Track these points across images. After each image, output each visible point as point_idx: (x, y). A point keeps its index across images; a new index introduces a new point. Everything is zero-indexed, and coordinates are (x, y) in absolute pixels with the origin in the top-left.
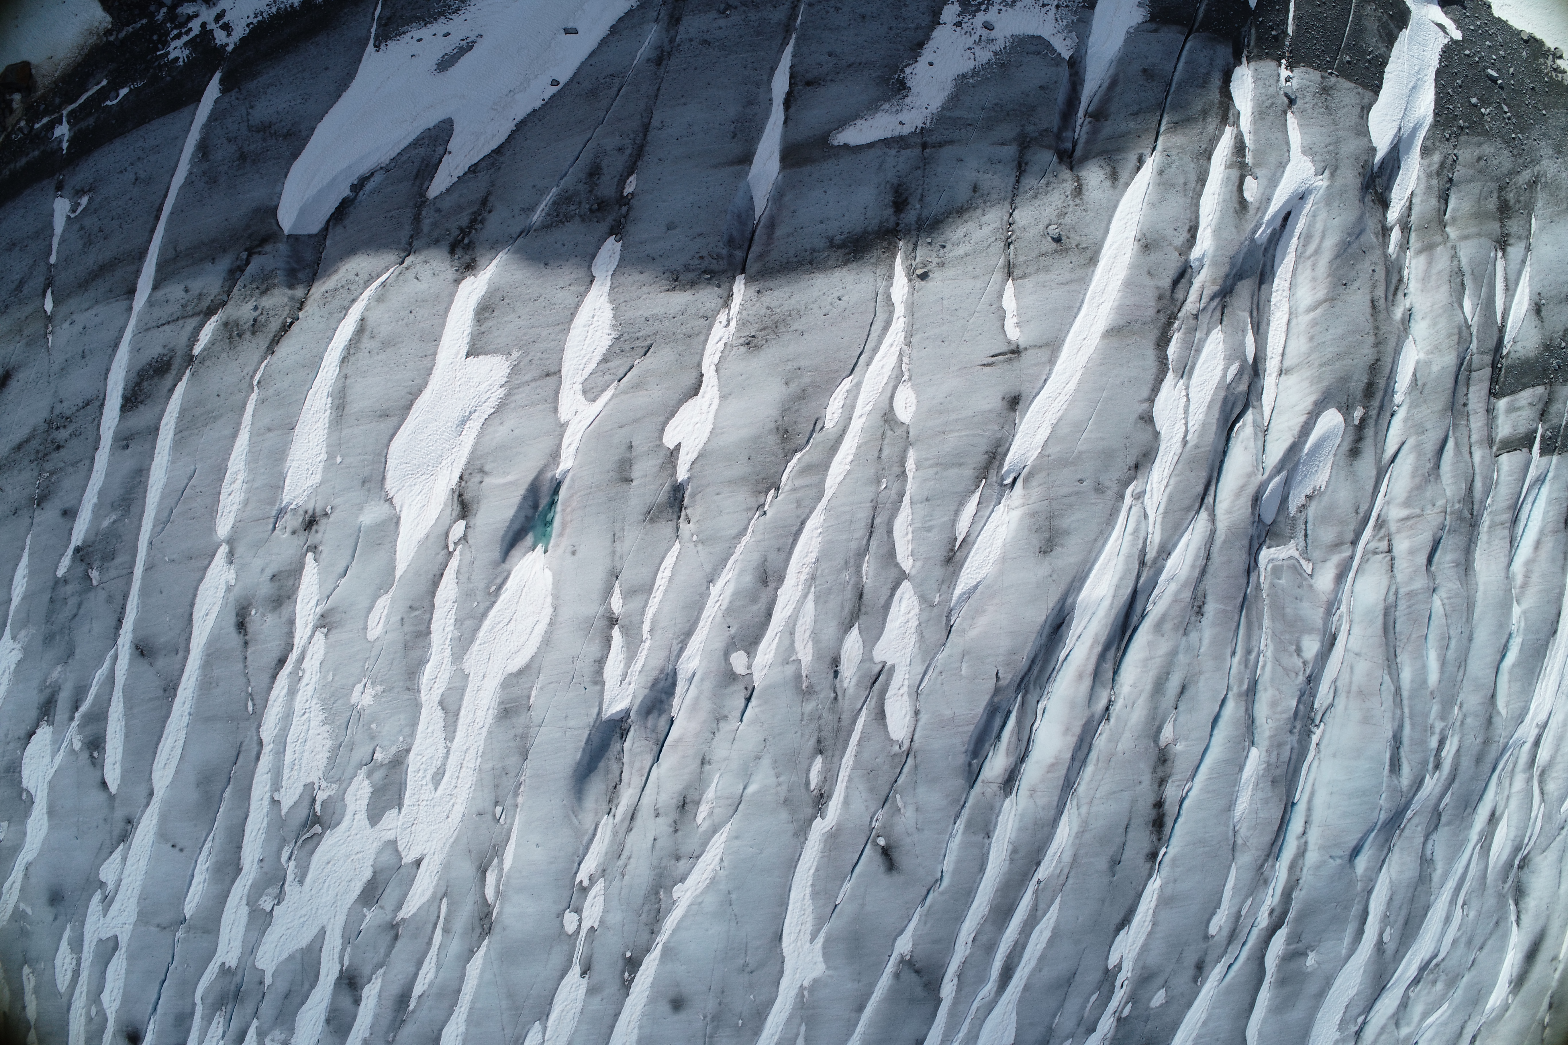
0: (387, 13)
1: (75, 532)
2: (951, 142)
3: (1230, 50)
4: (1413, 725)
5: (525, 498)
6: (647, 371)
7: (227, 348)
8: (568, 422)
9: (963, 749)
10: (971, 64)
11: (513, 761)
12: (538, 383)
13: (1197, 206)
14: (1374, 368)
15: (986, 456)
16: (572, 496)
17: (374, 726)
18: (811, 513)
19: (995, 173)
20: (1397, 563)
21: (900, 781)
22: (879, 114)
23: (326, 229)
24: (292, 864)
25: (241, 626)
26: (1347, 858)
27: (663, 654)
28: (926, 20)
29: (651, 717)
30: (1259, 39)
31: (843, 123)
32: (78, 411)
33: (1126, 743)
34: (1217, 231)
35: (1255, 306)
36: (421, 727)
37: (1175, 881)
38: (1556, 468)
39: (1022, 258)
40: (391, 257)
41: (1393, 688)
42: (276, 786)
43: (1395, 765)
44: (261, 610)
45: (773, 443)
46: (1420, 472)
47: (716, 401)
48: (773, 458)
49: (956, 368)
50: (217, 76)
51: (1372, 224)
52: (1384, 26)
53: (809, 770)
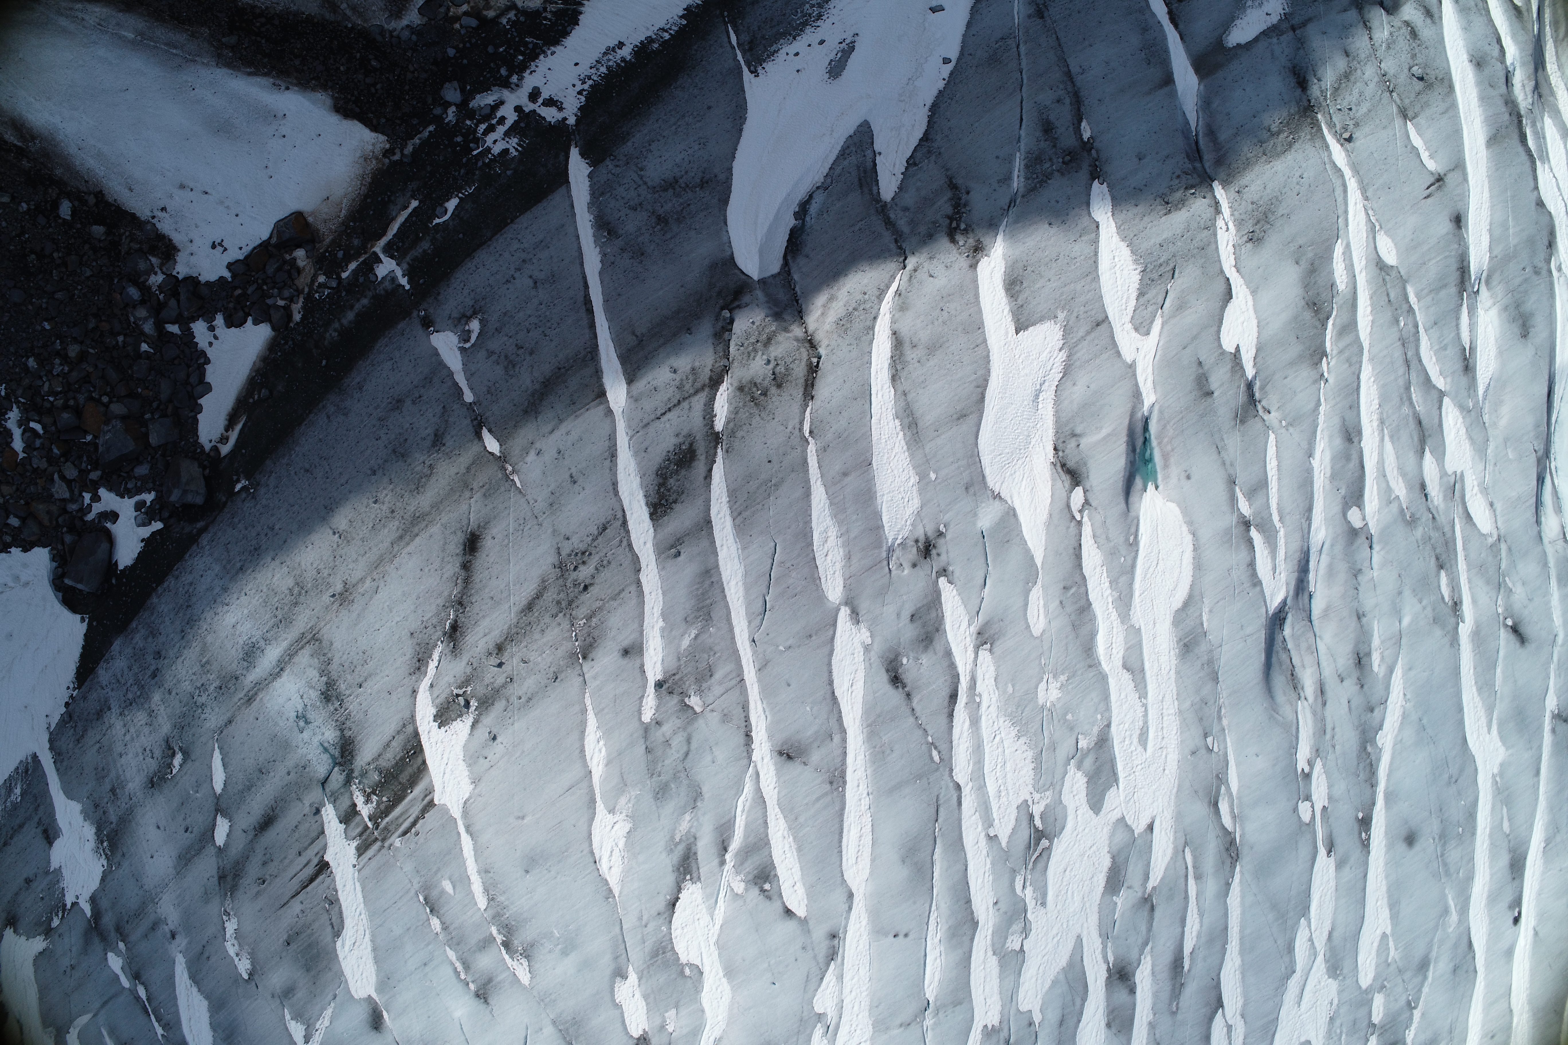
0: (745, 37)
1: (648, 667)
2: (1310, 19)
5: (1128, 444)
6: (1183, 291)
7: (755, 411)
8: (1134, 361)
11: (1207, 689)
12: (1093, 335)
13: (1492, 20)
15: (1459, 273)
16: (1164, 427)
17: (1069, 717)
18: (1361, 367)
19: (1353, 36)
21: (1503, 566)
22: (1249, 11)
23: (786, 265)
24: (1029, 891)
25: (896, 680)
27: (1298, 536)
29: (1299, 597)
31: (1226, 27)
32: (594, 540)
34: (1515, 37)
36: (1113, 697)
39: (1406, 101)
40: (891, 266)
42: (988, 822)
44: (912, 655)
45: (1308, 316)
47: (1250, 298)
48: (1313, 331)
49: (1409, 207)
50: (574, 151)
53: (1439, 586)
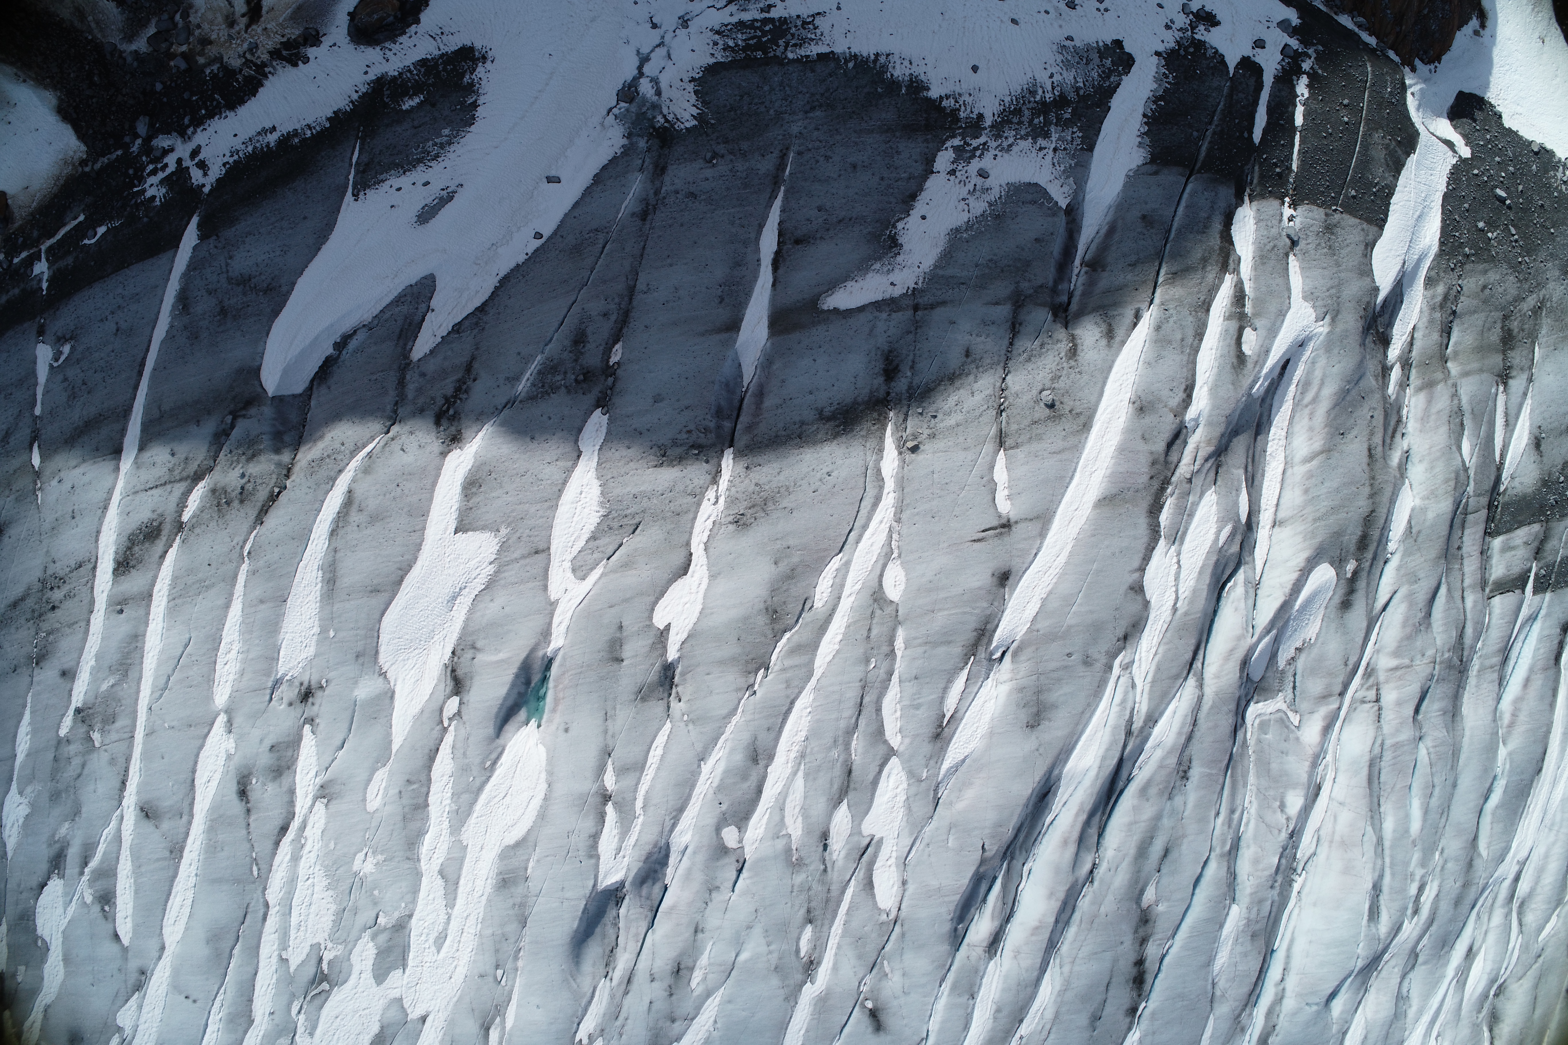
0: (365, 158)
1: (75, 693)
2: (944, 303)
3: (1232, 191)
4: (1393, 875)
5: (517, 676)
6: (636, 550)
7: (216, 517)
8: (558, 601)
9: (949, 917)
10: (965, 217)
11: (512, 928)
12: (528, 560)
13: (1194, 363)
14: (1368, 520)
15: (975, 634)
16: (564, 674)
17: (376, 892)
18: (800, 692)
19: (988, 336)
20: (1384, 713)
21: (887, 948)
22: (870, 275)
23: (310, 388)
24: (302, 1017)
25: (243, 794)
26: (1323, 1004)
27: (656, 830)
28: (918, 169)
29: (645, 886)
30: (1262, 177)
31: (832, 286)
32: (71, 572)
33: (1109, 905)
34: (1214, 390)
35: (1250, 460)
36: (422, 894)
37: (1154, 1033)
38: (1549, 606)
39: (1014, 427)
40: (376, 426)
41: (1374, 839)
42: (284, 945)
43: (1374, 913)
44: (261, 779)
45: (762, 623)
46: (1410, 622)
47: (705, 581)
48: (763, 639)
49: (946, 545)
50: (195, 220)
51: (1372, 366)
52: (1391, 154)
53: (799, 939)
